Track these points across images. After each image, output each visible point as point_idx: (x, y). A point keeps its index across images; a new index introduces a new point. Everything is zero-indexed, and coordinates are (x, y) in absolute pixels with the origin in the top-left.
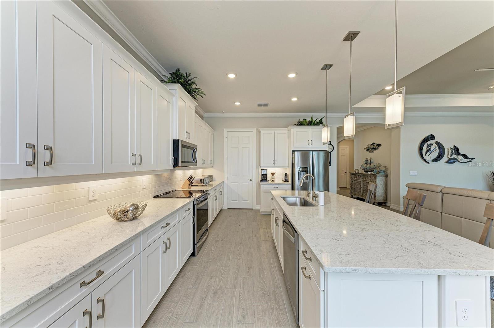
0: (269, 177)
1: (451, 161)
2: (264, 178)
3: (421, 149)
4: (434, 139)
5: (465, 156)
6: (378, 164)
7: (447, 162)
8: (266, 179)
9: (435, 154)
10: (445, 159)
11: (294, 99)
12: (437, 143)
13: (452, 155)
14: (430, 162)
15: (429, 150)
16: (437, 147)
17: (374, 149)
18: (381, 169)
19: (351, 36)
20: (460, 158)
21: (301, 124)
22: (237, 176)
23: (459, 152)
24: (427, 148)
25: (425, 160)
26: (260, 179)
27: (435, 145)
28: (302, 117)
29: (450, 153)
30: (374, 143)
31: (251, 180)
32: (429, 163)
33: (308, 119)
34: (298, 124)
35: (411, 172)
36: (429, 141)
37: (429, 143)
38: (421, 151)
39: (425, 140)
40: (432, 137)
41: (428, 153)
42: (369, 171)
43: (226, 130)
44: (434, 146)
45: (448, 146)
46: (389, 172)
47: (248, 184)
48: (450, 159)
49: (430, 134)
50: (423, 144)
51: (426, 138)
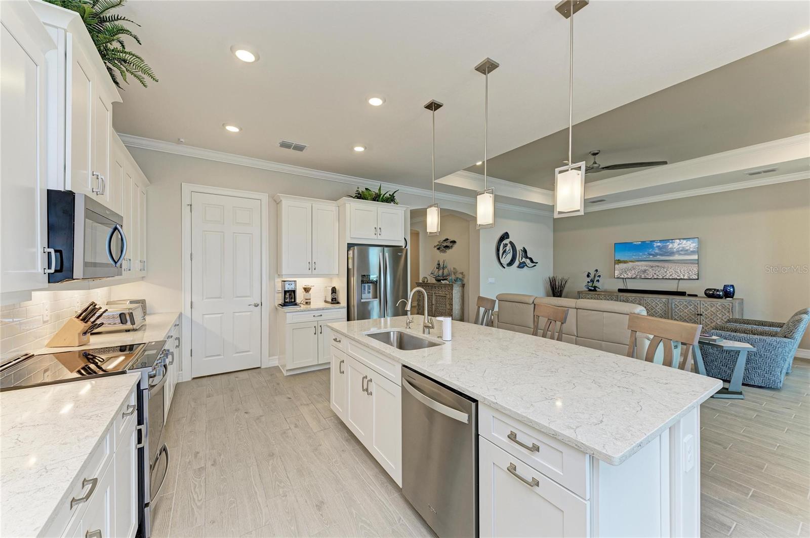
0: (300, 296)
1: (522, 266)
2: (289, 298)
3: (498, 250)
4: (509, 238)
5: (531, 260)
6: (454, 268)
7: (519, 267)
8: (295, 301)
9: (510, 257)
10: (517, 263)
11: (359, 149)
12: (511, 243)
13: (522, 259)
14: (505, 266)
15: (505, 251)
16: (511, 247)
17: (447, 247)
18: (457, 276)
19: (487, 67)
20: (528, 261)
21: (360, 196)
22: (220, 298)
23: (527, 255)
24: (503, 249)
25: (501, 264)
26: (281, 301)
27: (509, 245)
28: (363, 184)
29: (521, 256)
30: (447, 239)
31: (256, 306)
32: (505, 268)
33: (375, 190)
34: (356, 196)
35: (490, 280)
36: (505, 240)
37: (504, 242)
38: (498, 253)
39: (501, 239)
40: (507, 235)
41: (504, 256)
42: (443, 280)
43: (187, 188)
44: (509, 247)
45: (519, 248)
46: (465, 281)
47: (249, 313)
48: (520, 263)
49: (506, 231)
50: (500, 244)
51: (502, 237)
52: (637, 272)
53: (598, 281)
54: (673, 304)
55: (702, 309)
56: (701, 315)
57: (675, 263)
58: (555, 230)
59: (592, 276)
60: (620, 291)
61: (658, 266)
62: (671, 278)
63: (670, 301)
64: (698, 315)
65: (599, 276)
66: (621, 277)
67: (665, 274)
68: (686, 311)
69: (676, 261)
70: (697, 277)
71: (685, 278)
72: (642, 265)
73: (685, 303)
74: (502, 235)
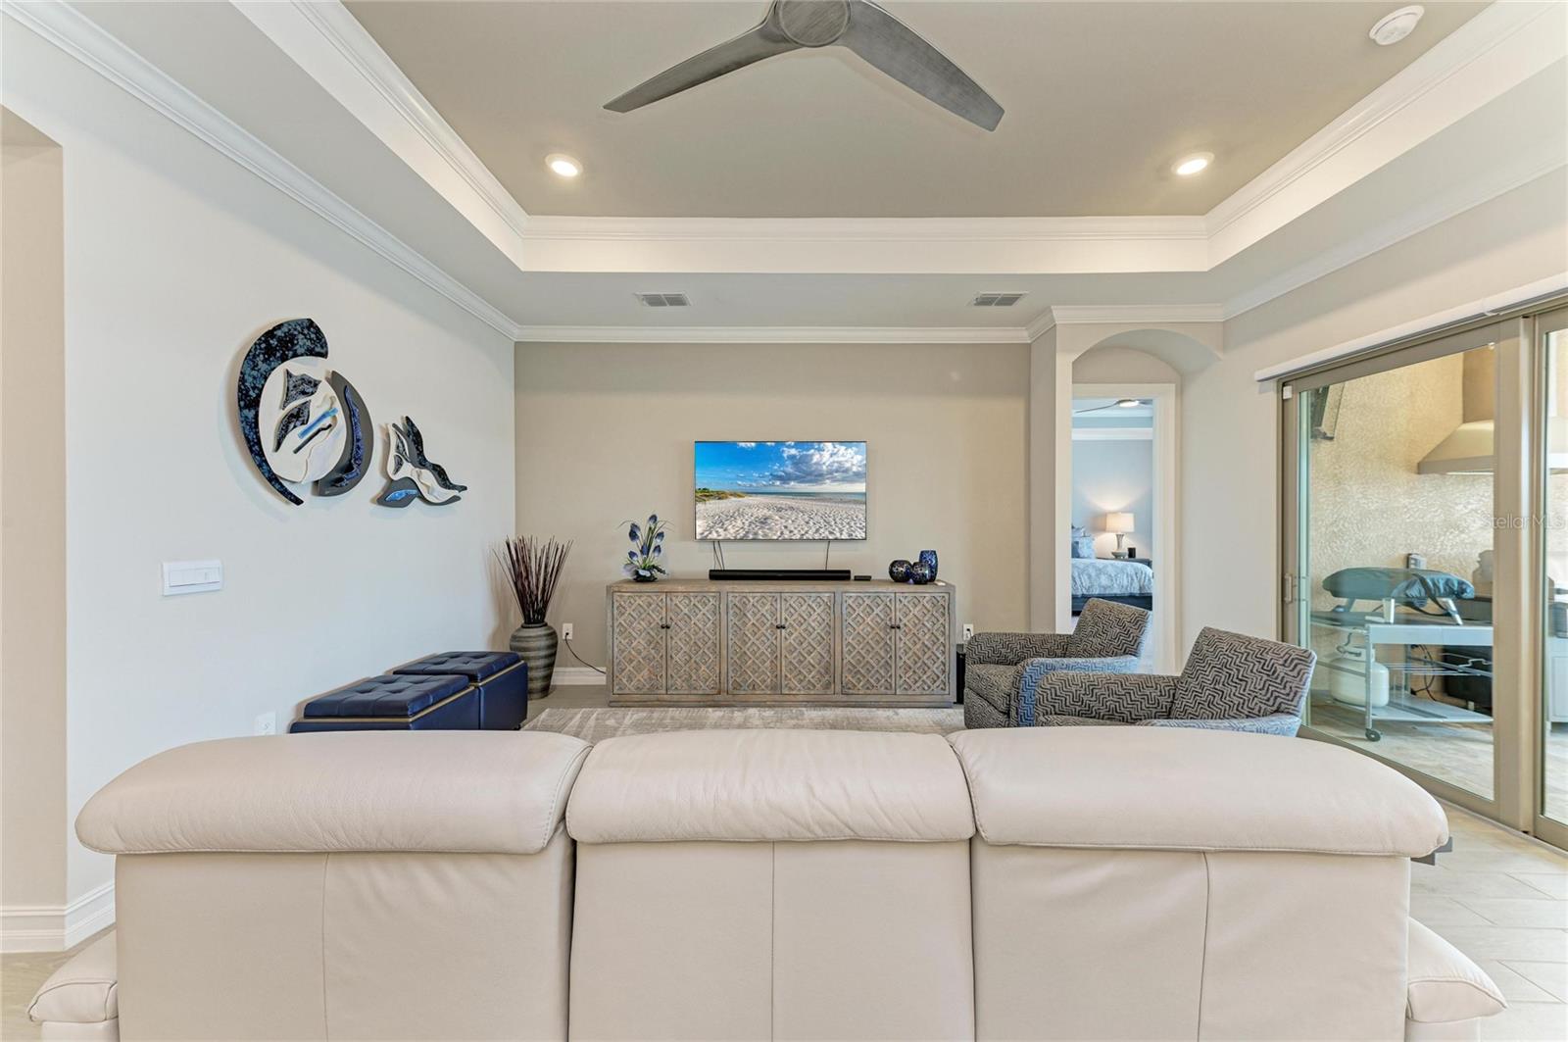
1: (395, 496)
3: (248, 399)
4: (324, 355)
5: (440, 473)
7: (383, 500)
9: (329, 450)
10: (372, 482)
12: (336, 380)
13: (399, 464)
14: (303, 492)
15: (296, 417)
16: (338, 405)
20: (427, 478)
23: (421, 453)
24: (287, 399)
25: (273, 479)
27: (325, 391)
29: (393, 452)
32: (298, 502)
35: (173, 573)
36: (295, 355)
37: (299, 366)
38: (251, 414)
39: (274, 342)
40: (311, 339)
41: (294, 438)
44: (322, 401)
45: (383, 417)
48: (392, 485)
49: (302, 314)
50: (263, 367)
51: (279, 333)
52: (747, 522)
53: (658, 549)
54: (845, 605)
55: (898, 613)
56: (897, 628)
57: (824, 500)
58: (522, 384)
59: (643, 534)
60: (717, 575)
61: (792, 508)
62: (817, 536)
63: (838, 599)
64: (892, 627)
65: (661, 535)
66: (710, 536)
67: (806, 529)
68: (868, 620)
69: (827, 496)
70: (864, 535)
71: (843, 537)
72: (756, 506)
73: (868, 602)
74: (280, 326)
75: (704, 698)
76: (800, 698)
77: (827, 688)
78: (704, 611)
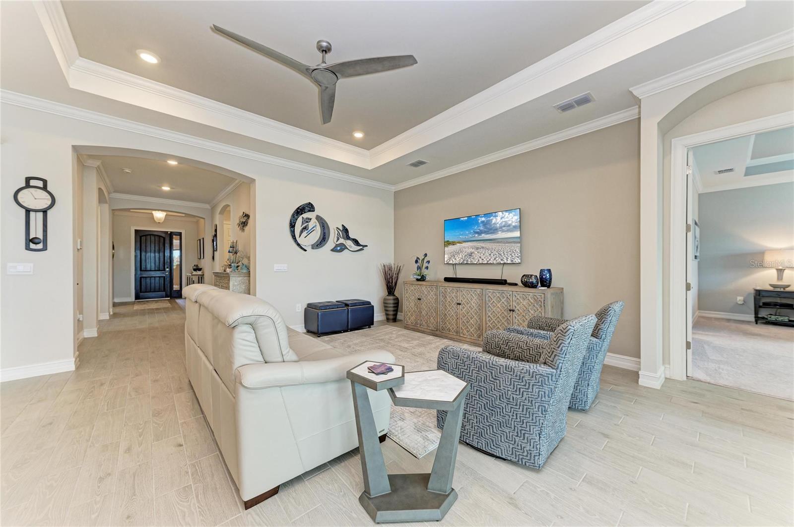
1: (339, 248)
3: (292, 226)
4: (314, 211)
5: (356, 242)
6: (244, 252)
7: (333, 250)
9: (316, 236)
10: (331, 243)
12: (319, 218)
13: (338, 239)
14: (309, 249)
15: (305, 228)
16: (318, 224)
20: (349, 243)
23: (348, 235)
24: (302, 225)
25: (298, 245)
27: (314, 221)
29: (337, 236)
32: (305, 250)
35: (276, 267)
36: (305, 212)
37: (305, 215)
38: (293, 229)
39: (299, 210)
40: (310, 207)
41: (304, 234)
44: (314, 223)
45: (334, 225)
46: (252, 266)
48: (336, 246)
49: (307, 202)
50: (296, 217)
51: (300, 208)
52: (464, 256)
53: (427, 268)
54: (487, 296)
55: (514, 303)
56: (513, 311)
57: (498, 242)
58: (397, 207)
59: (421, 262)
60: (447, 280)
61: (483, 248)
62: (495, 262)
63: (484, 293)
64: (510, 311)
65: (428, 262)
66: (450, 262)
67: (490, 258)
68: (499, 305)
69: (500, 240)
70: (519, 261)
71: (508, 262)
72: (467, 247)
73: (498, 295)
74: (301, 206)
75: (431, 331)
76: (468, 340)
77: (479, 337)
78: (432, 294)
